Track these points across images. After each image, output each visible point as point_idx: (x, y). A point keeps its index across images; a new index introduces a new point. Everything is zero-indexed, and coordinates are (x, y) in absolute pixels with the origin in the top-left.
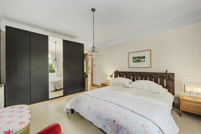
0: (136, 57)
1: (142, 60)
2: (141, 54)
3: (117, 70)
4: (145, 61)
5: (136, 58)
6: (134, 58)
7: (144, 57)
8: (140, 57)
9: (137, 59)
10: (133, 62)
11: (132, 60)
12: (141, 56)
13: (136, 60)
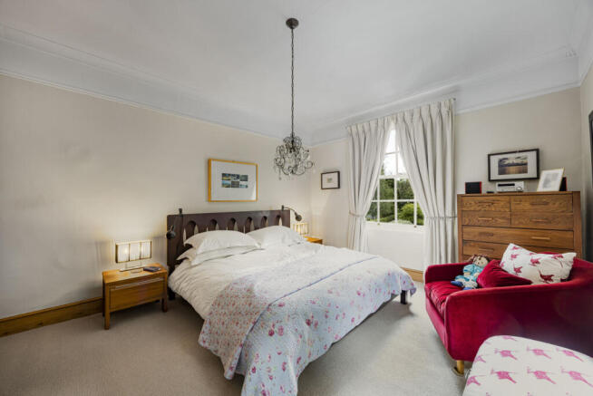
0: (229, 175)
1: (241, 183)
2: (240, 171)
3: (181, 210)
4: (247, 187)
5: (230, 178)
6: (224, 175)
7: (245, 178)
8: (238, 177)
9: (232, 179)
10: (223, 185)
11: (221, 182)
12: (241, 174)
13: (229, 182)
